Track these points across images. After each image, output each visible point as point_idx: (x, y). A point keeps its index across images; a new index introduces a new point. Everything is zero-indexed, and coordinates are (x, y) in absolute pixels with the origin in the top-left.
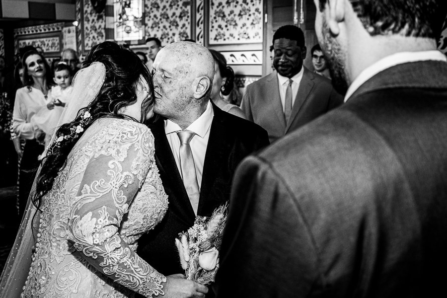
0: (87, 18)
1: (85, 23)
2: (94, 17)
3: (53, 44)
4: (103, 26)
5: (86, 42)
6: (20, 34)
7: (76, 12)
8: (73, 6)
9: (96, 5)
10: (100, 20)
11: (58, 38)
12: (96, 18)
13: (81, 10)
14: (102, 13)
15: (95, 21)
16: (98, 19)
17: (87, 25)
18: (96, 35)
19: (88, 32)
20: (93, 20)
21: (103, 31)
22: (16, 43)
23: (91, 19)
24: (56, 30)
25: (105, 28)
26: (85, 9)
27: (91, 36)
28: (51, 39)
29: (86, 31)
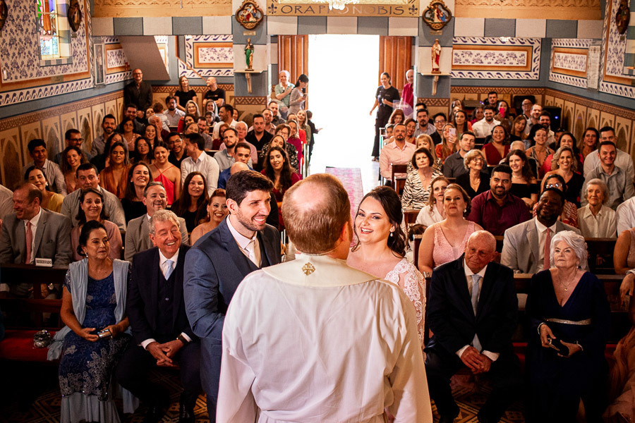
0: (612, 38)
1: (609, 43)
2: (617, 38)
3: (581, 62)
4: (623, 51)
5: (608, 66)
6: (556, 45)
7: (603, 28)
8: (601, 21)
9: (619, 25)
10: (622, 43)
11: (585, 56)
12: (619, 40)
13: (608, 27)
14: (624, 35)
15: (618, 42)
16: (620, 42)
17: (611, 46)
18: (617, 60)
19: (611, 54)
20: (616, 42)
21: (623, 56)
22: (552, 54)
23: (614, 40)
24: (585, 47)
25: (625, 53)
26: (611, 27)
27: (612, 60)
28: (580, 56)
29: (609, 54)
